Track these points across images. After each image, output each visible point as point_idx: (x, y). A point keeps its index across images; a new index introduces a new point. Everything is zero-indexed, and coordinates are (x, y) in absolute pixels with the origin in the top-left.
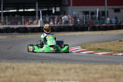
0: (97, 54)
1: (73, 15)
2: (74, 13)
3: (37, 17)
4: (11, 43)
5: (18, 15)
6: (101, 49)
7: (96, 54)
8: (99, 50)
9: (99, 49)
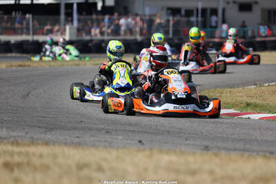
0: (247, 116)
1: (145, 15)
2: (147, 11)
3: (62, 17)
4: (24, 83)
5: (17, 13)
6: (256, 106)
7: (244, 116)
8: (250, 106)
9: (248, 105)
